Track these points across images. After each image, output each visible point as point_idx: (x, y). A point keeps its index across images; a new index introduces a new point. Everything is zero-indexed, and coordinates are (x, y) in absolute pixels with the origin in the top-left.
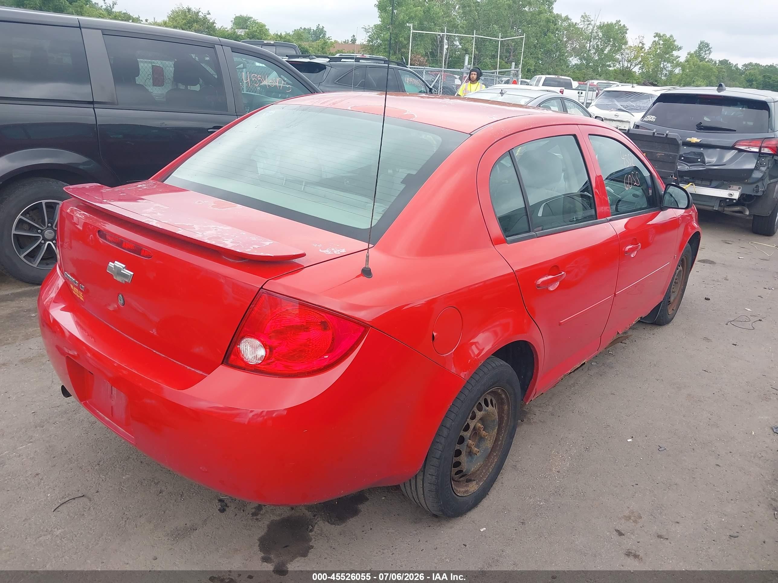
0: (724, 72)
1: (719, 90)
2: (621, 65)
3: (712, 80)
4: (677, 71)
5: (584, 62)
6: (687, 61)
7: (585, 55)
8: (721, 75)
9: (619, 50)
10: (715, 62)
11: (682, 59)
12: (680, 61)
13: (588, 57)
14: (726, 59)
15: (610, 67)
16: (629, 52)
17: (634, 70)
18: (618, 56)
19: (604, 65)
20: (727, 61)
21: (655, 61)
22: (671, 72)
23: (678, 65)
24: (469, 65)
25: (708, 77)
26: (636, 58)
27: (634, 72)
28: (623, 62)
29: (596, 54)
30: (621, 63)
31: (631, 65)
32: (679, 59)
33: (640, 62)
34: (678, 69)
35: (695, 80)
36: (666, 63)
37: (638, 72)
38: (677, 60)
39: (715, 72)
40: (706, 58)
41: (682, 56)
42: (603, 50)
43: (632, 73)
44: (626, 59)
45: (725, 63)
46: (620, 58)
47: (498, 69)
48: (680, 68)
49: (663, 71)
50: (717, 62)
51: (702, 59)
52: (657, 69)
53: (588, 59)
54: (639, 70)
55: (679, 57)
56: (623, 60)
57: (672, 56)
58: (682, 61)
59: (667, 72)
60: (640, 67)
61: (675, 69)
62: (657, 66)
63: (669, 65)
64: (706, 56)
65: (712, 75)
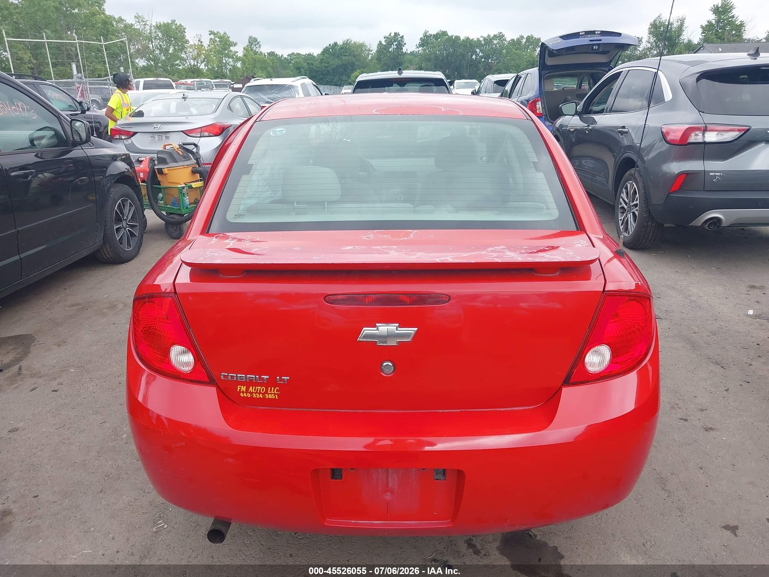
0: (276, 62)
1: (400, 73)
2: (188, 64)
3: (269, 71)
4: (239, 65)
5: (152, 63)
6: (245, 55)
7: (151, 56)
8: (274, 65)
9: (182, 49)
10: (264, 54)
11: (240, 54)
12: (239, 56)
13: (154, 57)
14: (273, 51)
15: (180, 66)
16: (191, 50)
17: (201, 67)
18: (183, 55)
19: (172, 65)
20: (274, 53)
21: (217, 58)
22: (234, 66)
23: (238, 59)
24: (79, 74)
25: (265, 68)
26: (199, 55)
27: (202, 69)
28: (189, 60)
29: (162, 54)
30: (187, 61)
31: (197, 63)
32: (237, 54)
33: (204, 59)
34: (239, 63)
35: (256, 72)
36: (227, 59)
37: (205, 68)
38: (236, 55)
39: (269, 63)
40: (258, 52)
41: (239, 50)
42: (167, 50)
43: (200, 71)
44: (191, 57)
45: (272, 54)
46: (185, 56)
47: (110, 75)
48: (241, 62)
49: (226, 66)
50: (266, 54)
51: (256, 53)
52: (221, 65)
53: (156, 60)
54: (205, 67)
55: (237, 52)
56: (189, 59)
57: (231, 51)
58: (241, 56)
59: (231, 67)
60: (205, 64)
61: (236, 63)
62: (221, 61)
63: (231, 60)
64: (257, 49)
65: (267, 67)
